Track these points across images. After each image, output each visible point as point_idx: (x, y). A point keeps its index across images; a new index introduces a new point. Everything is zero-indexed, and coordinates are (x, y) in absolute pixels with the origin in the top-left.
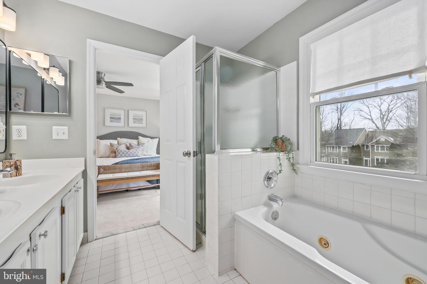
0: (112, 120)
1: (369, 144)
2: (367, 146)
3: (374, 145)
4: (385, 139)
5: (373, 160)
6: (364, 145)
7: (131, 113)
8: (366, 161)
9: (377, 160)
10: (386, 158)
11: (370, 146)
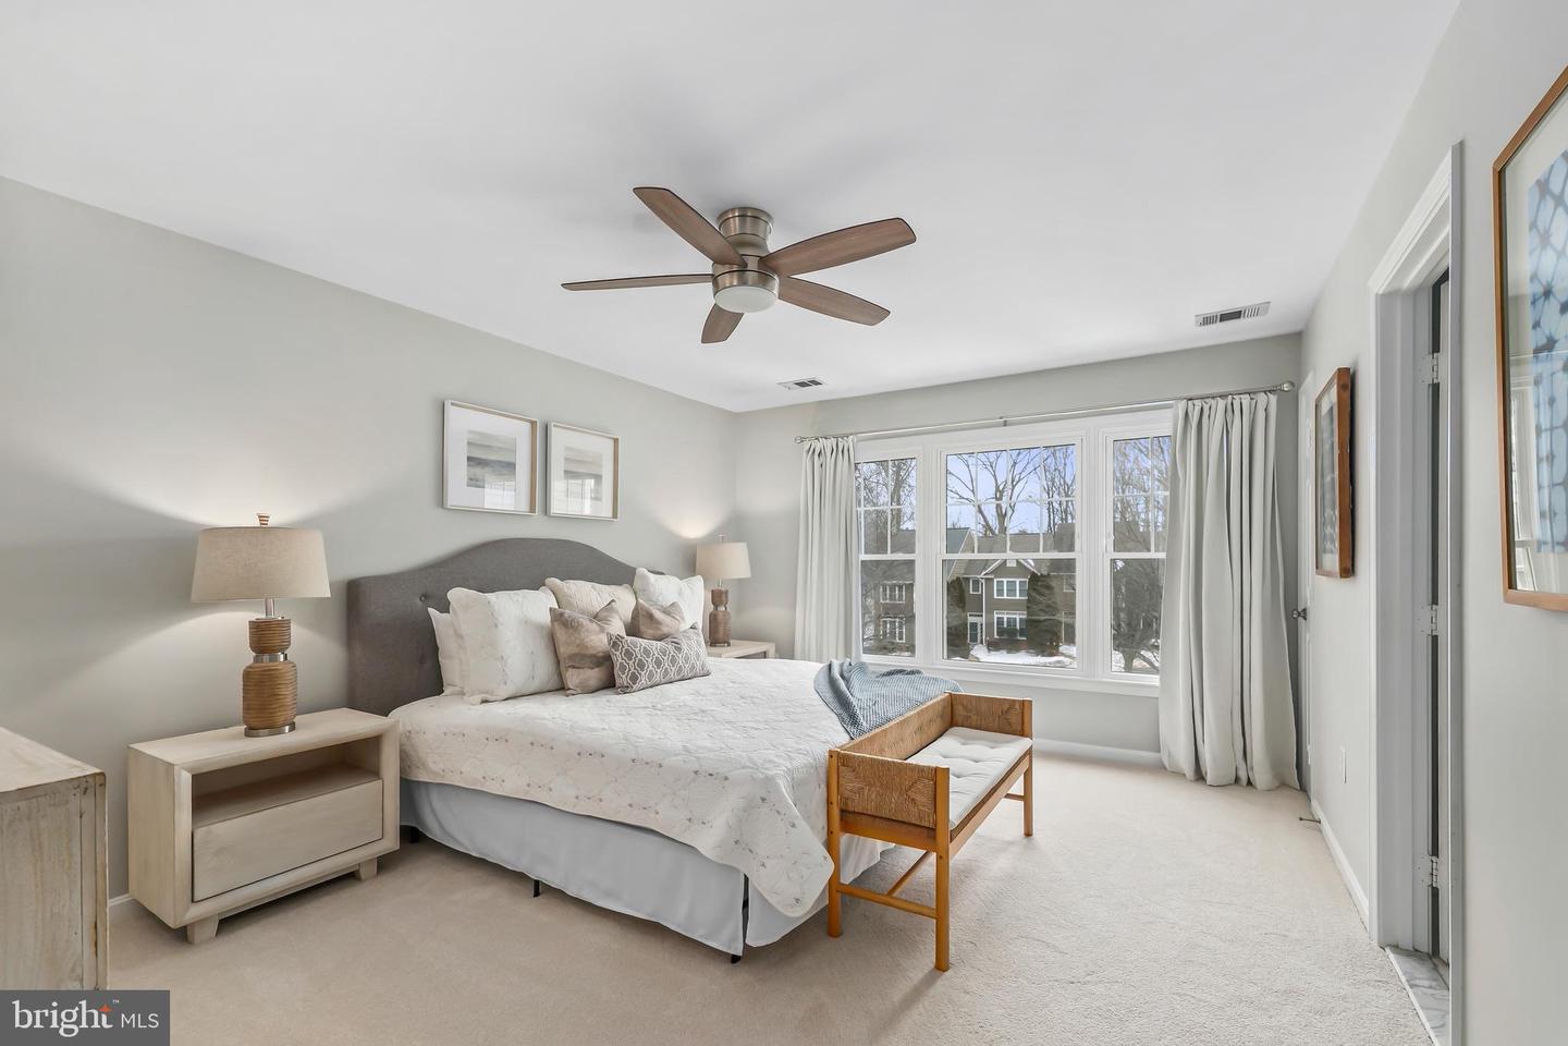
0: (478, 471)
1: (982, 576)
2: (976, 582)
3: (992, 579)
4: (1018, 561)
5: (990, 625)
6: (968, 579)
7: (560, 441)
8: (974, 625)
9: (1000, 621)
10: (1018, 618)
11: (983, 581)
